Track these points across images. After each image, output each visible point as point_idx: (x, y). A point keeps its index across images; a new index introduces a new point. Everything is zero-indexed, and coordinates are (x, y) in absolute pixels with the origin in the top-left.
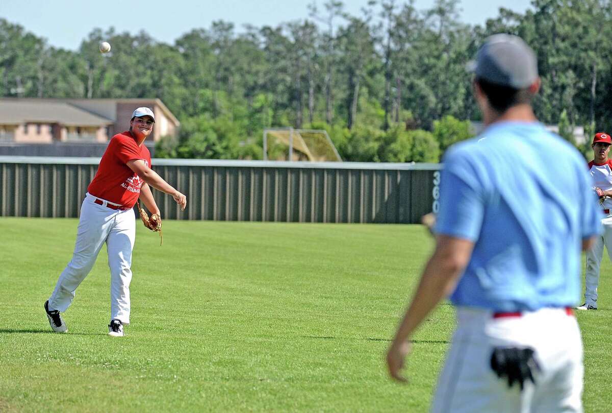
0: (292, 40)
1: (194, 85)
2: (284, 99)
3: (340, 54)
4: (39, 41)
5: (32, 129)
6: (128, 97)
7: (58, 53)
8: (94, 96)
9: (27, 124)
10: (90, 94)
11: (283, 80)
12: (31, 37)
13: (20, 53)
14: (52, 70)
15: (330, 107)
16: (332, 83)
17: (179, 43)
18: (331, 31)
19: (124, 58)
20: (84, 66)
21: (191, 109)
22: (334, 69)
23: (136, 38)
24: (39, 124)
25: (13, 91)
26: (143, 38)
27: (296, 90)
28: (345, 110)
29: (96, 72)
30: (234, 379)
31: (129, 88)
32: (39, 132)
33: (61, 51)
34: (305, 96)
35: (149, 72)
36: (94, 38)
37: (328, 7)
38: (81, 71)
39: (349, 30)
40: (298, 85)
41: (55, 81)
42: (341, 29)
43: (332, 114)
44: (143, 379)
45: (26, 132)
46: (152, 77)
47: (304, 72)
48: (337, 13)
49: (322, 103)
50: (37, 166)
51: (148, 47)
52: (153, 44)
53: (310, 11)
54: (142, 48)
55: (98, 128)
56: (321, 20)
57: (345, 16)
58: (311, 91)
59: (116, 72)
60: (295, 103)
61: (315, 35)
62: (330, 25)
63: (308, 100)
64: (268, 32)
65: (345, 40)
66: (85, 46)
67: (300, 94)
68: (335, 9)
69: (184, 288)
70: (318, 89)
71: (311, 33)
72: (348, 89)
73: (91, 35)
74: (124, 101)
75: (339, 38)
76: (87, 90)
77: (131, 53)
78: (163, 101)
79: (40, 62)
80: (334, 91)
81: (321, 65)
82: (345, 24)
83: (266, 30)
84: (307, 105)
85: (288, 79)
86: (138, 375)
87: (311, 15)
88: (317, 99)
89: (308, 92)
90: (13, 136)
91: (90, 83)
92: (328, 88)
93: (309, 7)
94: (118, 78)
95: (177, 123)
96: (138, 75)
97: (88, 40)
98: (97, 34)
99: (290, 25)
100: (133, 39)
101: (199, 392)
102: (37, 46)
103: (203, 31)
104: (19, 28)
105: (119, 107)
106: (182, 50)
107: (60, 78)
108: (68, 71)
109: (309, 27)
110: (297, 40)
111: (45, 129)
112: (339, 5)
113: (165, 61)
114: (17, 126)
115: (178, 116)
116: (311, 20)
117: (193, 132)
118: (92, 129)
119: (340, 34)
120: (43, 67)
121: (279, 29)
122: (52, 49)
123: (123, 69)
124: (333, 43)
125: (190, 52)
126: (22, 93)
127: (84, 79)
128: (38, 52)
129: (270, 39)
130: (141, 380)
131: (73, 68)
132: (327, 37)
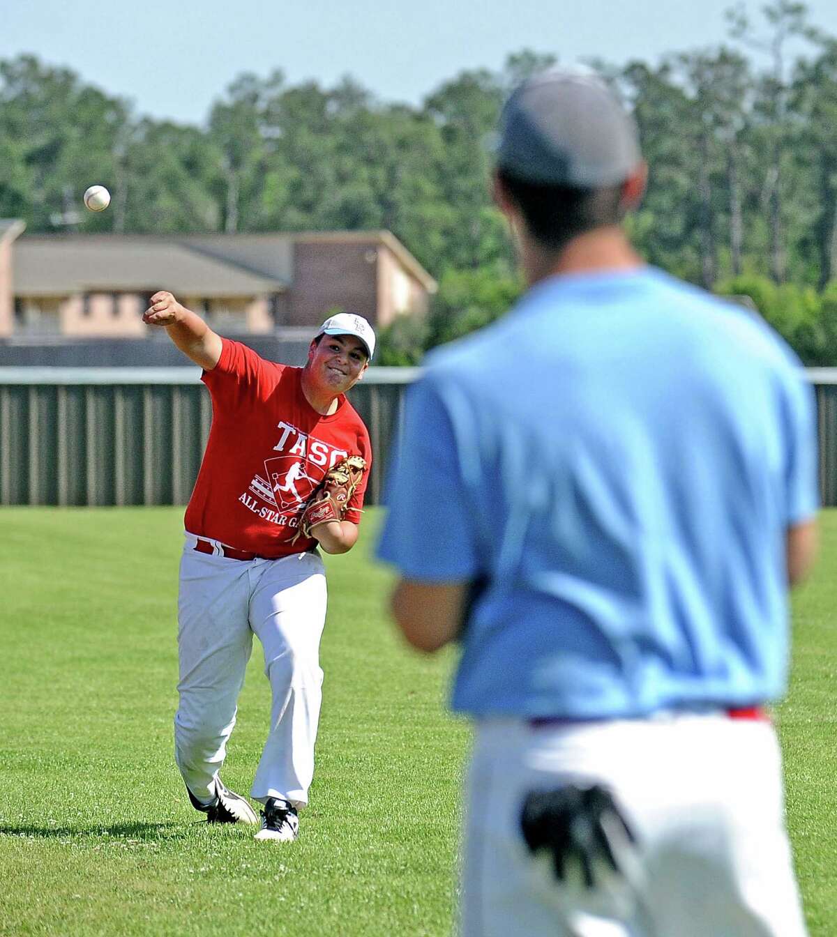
0: (691, 93)
1: (468, 197)
2: (676, 227)
3: (800, 122)
4: (114, 105)
5: (101, 305)
6: (317, 228)
7: (160, 131)
8: (241, 227)
9: (89, 294)
10: (231, 223)
11: (671, 184)
12: (93, 96)
13: (74, 133)
14: (144, 171)
15: (780, 243)
16: (782, 189)
17: (433, 103)
18: (778, 68)
19: (305, 139)
20: (218, 162)
21: (463, 255)
22: (787, 157)
23: (335, 95)
24: (116, 295)
25: (56, 219)
26: (349, 94)
27: (699, 207)
28: (815, 252)
29: (247, 172)
30: (416, 869)
31: (322, 209)
32: (116, 312)
33: (167, 127)
34: (721, 218)
35: (364, 172)
36: (241, 94)
37: (771, 15)
38: (210, 172)
39: (818, 67)
40: (706, 194)
41: (152, 195)
42: (801, 65)
43: (783, 259)
44: (206, 875)
45: (87, 312)
46: (373, 182)
47: (719, 166)
48: (793, 29)
49: (760, 234)
50: (80, 391)
51: (363, 112)
52: (371, 105)
53: (733, 25)
54: (347, 116)
55: (250, 300)
56: (757, 45)
57: (812, 34)
58: (736, 205)
59: (293, 173)
60: (698, 236)
61: (743, 80)
62: (777, 55)
63: (728, 226)
64: (639, 75)
65: (811, 91)
66: (220, 114)
67: (711, 215)
68: (788, 20)
69: (366, 664)
70: (752, 202)
71: (735, 76)
72: (821, 202)
73: (232, 89)
74: (309, 237)
75: (798, 85)
76: (224, 214)
77: (323, 128)
78: (398, 236)
79: (119, 152)
80: (789, 208)
81: (759, 146)
82: (812, 52)
83: (635, 70)
84: (727, 241)
85: (683, 180)
86: (196, 866)
87: (735, 34)
88: (748, 225)
89: (728, 211)
90: (57, 321)
91: (232, 197)
92: (775, 200)
93: (730, 15)
94: (296, 187)
95: (432, 286)
96: (342, 178)
97: (228, 100)
98: (249, 88)
99: (684, 59)
100: (325, 98)
101: (328, 901)
102: (110, 117)
103: (485, 74)
104: (68, 77)
105: (299, 252)
106: (440, 120)
107: (163, 189)
108: (182, 173)
109: (728, 61)
110: (702, 92)
111: (130, 305)
112: (798, 10)
113: (402, 145)
114: (65, 299)
115: (433, 272)
116: (733, 45)
117: (463, 306)
118: (239, 303)
119: (801, 76)
120: (125, 163)
121: (665, 69)
122: (147, 121)
123: (307, 165)
124: (785, 98)
125: (458, 123)
126: (77, 224)
127: (218, 188)
128: (113, 130)
129: (643, 90)
130: (200, 877)
131: (192, 165)
132: (772, 86)
